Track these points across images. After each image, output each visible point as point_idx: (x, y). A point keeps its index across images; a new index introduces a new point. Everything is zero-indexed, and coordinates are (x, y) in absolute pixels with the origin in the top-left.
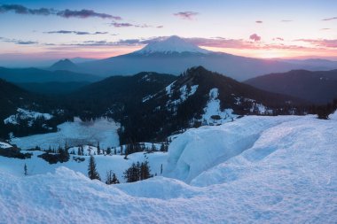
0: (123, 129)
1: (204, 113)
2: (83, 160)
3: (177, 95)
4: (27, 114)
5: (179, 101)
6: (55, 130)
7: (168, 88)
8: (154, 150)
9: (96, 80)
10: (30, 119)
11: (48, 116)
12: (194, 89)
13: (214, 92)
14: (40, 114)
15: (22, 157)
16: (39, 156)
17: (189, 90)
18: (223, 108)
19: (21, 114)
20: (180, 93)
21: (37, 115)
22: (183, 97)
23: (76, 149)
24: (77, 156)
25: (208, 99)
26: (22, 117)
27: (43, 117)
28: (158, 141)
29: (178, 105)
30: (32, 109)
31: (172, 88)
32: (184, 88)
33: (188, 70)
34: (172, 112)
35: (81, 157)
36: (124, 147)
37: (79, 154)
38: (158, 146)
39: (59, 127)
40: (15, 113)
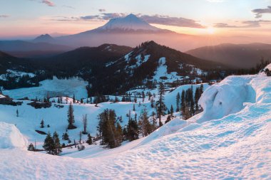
0: (91, 85)
1: (154, 75)
2: (62, 107)
3: (133, 62)
4: (15, 73)
5: (134, 66)
6: (37, 85)
7: (127, 57)
8: (117, 101)
9: (71, 50)
10: (17, 77)
11: (32, 75)
12: (147, 57)
13: (163, 60)
14: (25, 74)
15: (14, 104)
16: (28, 104)
17: (143, 58)
18: (169, 72)
19: (10, 73)
20: (136, 61)
21: (23, 74)
22: (138, 64)
23: (56, 99)
24: (57, 104)
25: (158, 65)
26: (11, 76)
27: (28, 76)
28: (119, 95)
29: (134, 69)
30: (19, 70)
31: (130, 57)
32: (139, 56)
33: (142, 44)
34: (129, 74)
35: (61, 104)
36: (93, 98)
37: (59, 102)
38: (120, 98)
39: (40, 83)
40: (5, 73)
